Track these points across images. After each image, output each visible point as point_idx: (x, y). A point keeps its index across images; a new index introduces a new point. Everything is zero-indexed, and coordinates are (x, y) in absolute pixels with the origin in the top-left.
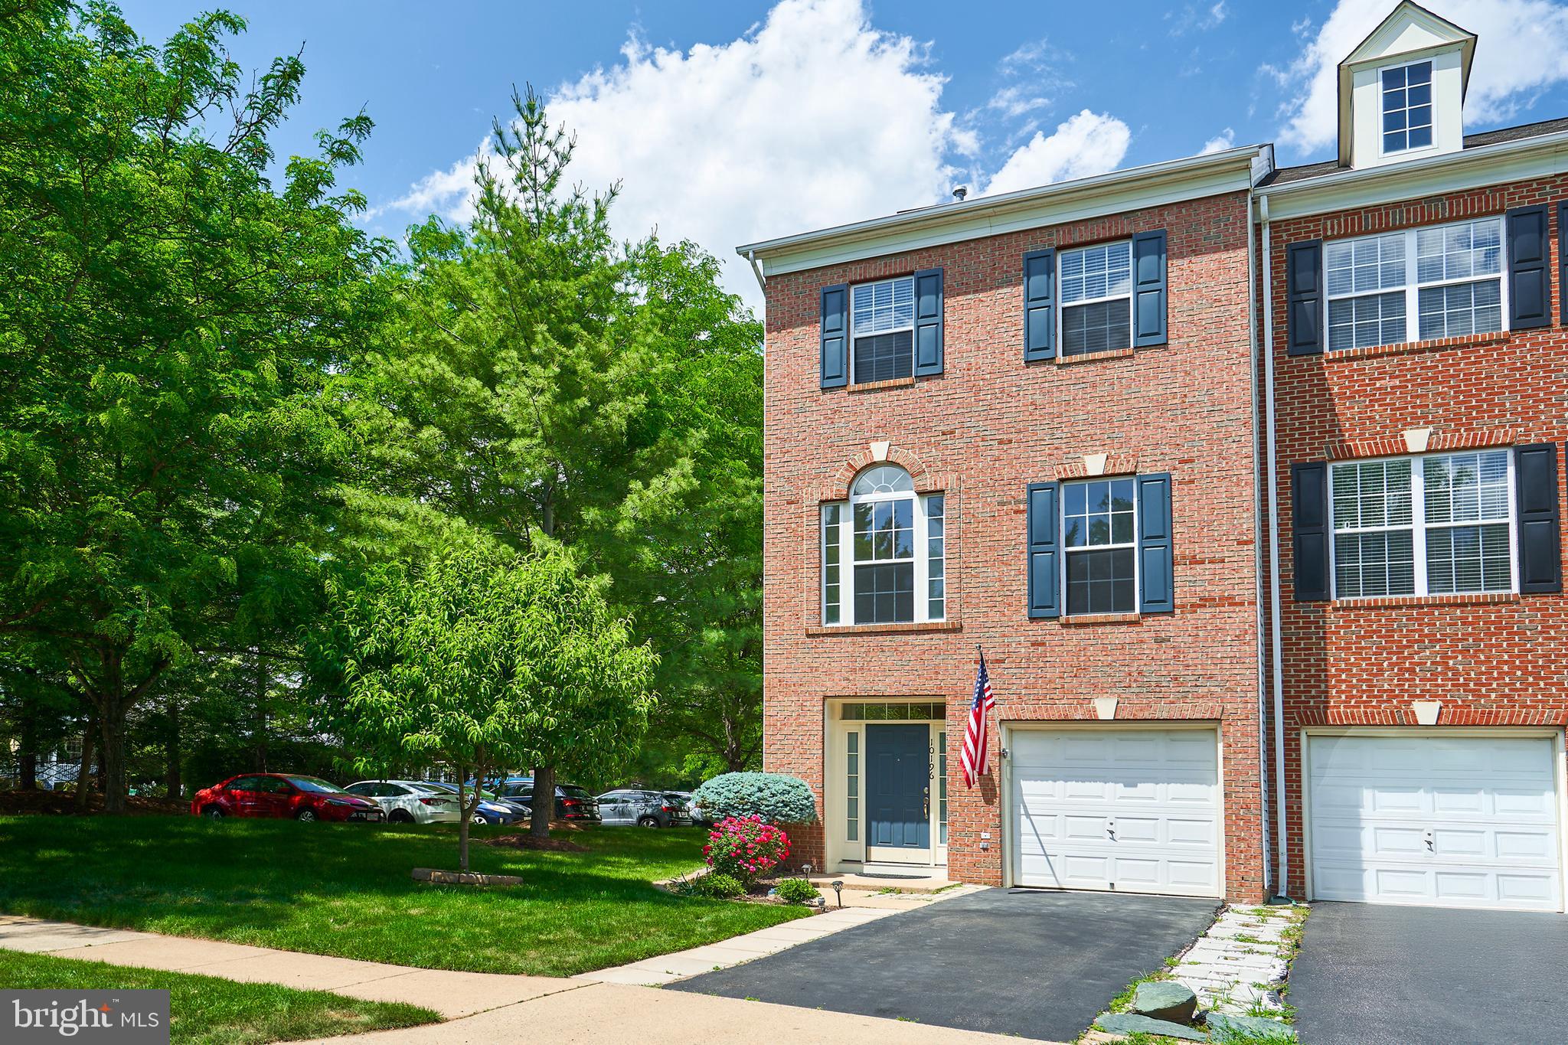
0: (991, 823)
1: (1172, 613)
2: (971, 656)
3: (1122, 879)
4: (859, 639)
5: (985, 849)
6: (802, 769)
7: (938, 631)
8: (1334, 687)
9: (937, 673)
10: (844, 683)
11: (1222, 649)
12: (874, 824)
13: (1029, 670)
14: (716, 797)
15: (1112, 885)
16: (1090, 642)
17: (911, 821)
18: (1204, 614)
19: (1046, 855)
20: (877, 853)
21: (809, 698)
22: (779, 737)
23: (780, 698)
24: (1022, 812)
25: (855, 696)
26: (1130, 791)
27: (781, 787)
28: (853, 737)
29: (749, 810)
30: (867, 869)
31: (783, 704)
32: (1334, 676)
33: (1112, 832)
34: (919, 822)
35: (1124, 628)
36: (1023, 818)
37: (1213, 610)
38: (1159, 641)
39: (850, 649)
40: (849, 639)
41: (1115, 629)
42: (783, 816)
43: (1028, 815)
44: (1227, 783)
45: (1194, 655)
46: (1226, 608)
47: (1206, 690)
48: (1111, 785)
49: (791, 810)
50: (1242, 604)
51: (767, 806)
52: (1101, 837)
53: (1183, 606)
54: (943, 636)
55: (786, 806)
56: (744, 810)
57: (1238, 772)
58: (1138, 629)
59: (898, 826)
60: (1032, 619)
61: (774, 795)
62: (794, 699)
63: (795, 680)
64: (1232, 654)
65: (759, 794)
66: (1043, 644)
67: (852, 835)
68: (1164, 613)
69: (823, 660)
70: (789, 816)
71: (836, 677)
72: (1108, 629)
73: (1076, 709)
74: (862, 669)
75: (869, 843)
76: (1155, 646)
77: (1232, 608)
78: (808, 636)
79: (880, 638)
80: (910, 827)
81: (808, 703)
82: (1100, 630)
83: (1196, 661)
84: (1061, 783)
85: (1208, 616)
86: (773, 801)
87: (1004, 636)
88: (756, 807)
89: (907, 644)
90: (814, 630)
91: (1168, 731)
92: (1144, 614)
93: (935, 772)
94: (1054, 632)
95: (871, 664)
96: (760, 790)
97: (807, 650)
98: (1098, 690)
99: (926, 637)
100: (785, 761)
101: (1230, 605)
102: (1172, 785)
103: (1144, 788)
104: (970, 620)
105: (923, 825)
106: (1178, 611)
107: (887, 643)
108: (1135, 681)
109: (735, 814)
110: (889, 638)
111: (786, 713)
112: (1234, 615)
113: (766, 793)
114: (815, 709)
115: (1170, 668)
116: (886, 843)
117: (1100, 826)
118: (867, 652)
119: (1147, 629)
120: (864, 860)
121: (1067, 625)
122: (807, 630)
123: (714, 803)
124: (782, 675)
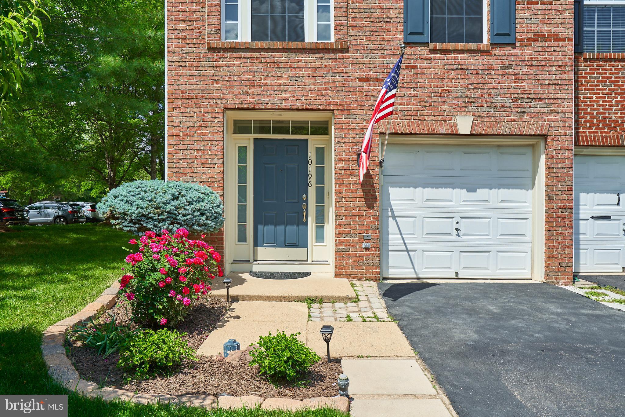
0: (372, 226)
1: (513, 45)
2: (356, 75)
3: (464, 268)
4: (257, 55)
5: (367, 249)
6: (204, 178)
7: (328, 50)
8: (583, 117)
9: (327, 89)
10: (243, 96)
11: (549, 77)
12: (260, 227)
13: (404, 89)
14: (127, 206)
15: (457, 273)
16: (452, 66)
17: (292, 224)
18: (538, 46)
19: (408, 251)
20: (263, 252)
21: (210, 110)
22: (181, 147)
23: (183, 109)
24: (390, 214)
25: (254, 109)
26: (472, 196)
27: (194, 195)
28: (242, 150)
29: (163, 220)
30: (256, 268)
31: (185, 114)
32: (583, 109)
33: (457, 230)
34: (298, 225)
35: (478, 56)
36: (390, 219)
37: (543, 44)
38: (504, 68)
39: (249, 64)
40: (248, 55)
41: (471, 56)
42: (200, 226)
43: (394, 217)
44: (548, 188)
45: (529, 81)
46: (553, 43)
47: (537, 110)
48: (457, 190)
49: (207, 219)
50: (564, 40)
51: (184, 215)
52: (450, 234)
53: (522, 40)
54: (332, 55)
55: (202, 214)
56: (160, 221)
57: (558, 179)
58: (489, 57)
59: (281, 228)
60: (407, 44)
61: (190, 203)
62: (196, 110)
63: (197, 92)
64: (556, 82)
65: (175, 203)
66: (415, 67)
67: (242, 238)
68: (508, 45)
69: (223, 73)
70: (205, 225)
71: (236, 90)
72: (466, 56)
73: (441, 125)
74: (260, 83)
75: (256, 245)
76: (501, 72)
77: (556, 43)
78: (210, 49)
79: (276, 55)
80: (291, 229)
81: (209, 115)
82: (460, 57)
83: (531, 87)
84: (420, 189)
85: (539, 49)
86: (190, 209)
87: (383, 58)
88: (173, 218)
89: (301, 61)
90: (215, 44)
91: (499, 146)
92: (494, 45)
93: (313, 181)
94: (423, 56)
95: (268, 79)
96: (175, 198)
97: (208, 63)
98: (458, 109)
99: (317, 55)
100: (188, 170)
101: (555, 40)
102: (502, 190)
103: (482, 193)
104: (355, 42)
105: (301, 227)
106: (518, 44)
107: (283, 60)
108: (486, 102)
109: (149, 226)
110: (284, 55)
111: (188, 124)
112: (558, 49)
113: (182, 200)
114: (216, 120)
115: (511, 91)
116: (271, 244)
117: (449, 225)
118: (265, 67)
119: (495, 58)
120: (252, 260)
121: (434, 51)
122: (209, 43)
123: (125, 214)
124: (184, 87)
